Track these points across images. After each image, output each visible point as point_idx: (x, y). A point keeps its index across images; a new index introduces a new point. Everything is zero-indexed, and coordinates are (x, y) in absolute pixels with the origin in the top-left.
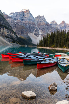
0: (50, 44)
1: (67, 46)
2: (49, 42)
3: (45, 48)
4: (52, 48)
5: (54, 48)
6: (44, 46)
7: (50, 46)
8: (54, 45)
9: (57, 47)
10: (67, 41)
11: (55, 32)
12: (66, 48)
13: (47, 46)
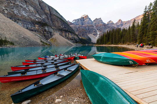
0: (105, 42)
1: (122, 42)
2: (104, 41)
3: (101, 45)
4: (107, 45)
5: (109, 45)
6: (101, 44)
7: (105, 44)
8: (109, 43)
9: (112, 43)
10: (121, 38)
11: (110, 31)
12: (121, 45)
13: (103, 44)
